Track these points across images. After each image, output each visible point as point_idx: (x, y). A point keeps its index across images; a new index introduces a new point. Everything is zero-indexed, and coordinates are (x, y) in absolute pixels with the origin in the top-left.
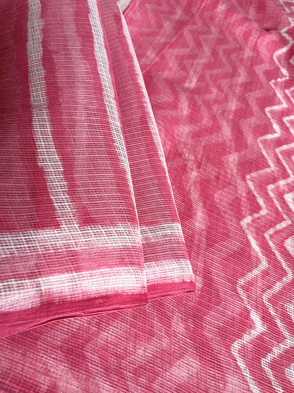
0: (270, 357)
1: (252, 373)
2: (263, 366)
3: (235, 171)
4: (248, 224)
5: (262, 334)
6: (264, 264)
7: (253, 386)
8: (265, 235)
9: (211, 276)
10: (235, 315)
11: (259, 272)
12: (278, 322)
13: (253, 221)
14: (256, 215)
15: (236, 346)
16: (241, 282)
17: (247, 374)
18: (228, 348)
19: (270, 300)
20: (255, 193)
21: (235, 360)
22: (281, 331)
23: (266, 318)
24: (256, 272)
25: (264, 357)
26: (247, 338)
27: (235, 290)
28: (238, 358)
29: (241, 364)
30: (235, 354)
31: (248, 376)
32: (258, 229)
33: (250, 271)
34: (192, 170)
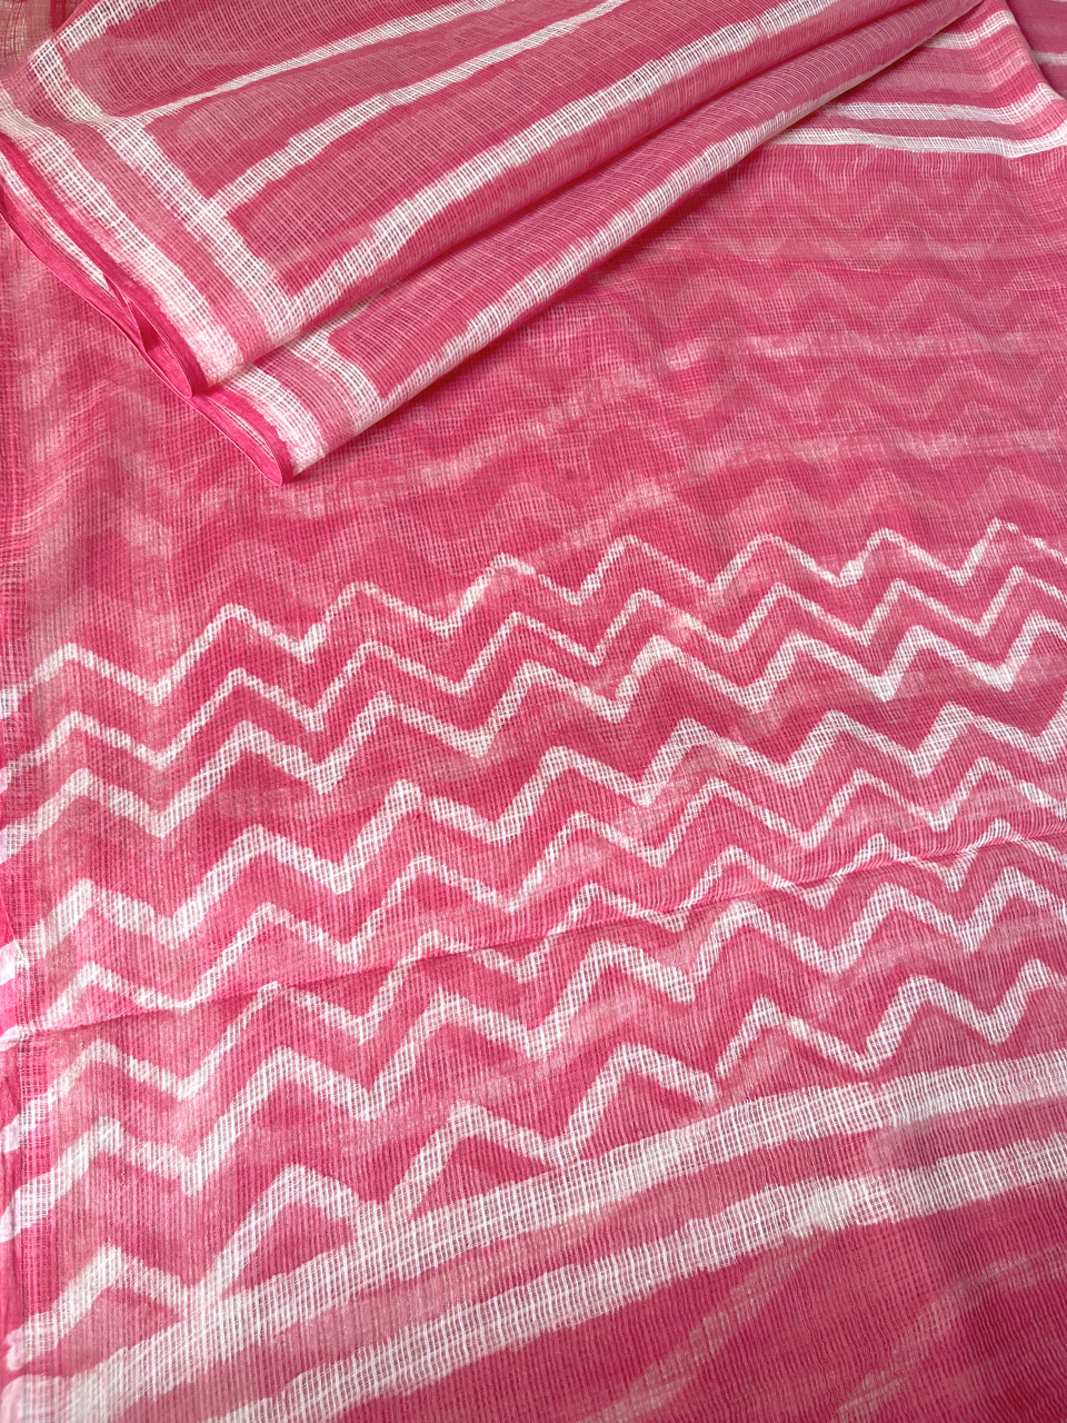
0: (254, 683)
1: (206, 658)
2: (230, 674)
3: (621, 507)
4: (511, 572)
5: (293, 659)
6: (445, 628)
7: (183, 665)
8: (514, 614)
9: (341, 527)
10: (294, 594)
11: (417, 621)
12: (336, 686)
13: (527, 579)
14: (547, 581)
15: (238, 612)
16: (371, 590)
17: (199, 648)
18: (225, 598)
19: (371, 657)
20: (602, 567)
21: (211, 617)
22: (324, 696)
23: (329, 661)
24: (413, 614)
25: (250, 672)
26: (264, 628)
27: (344, 582)
28: (219, 622)
29: (212, 631)
30: (223, 614)
31: (198, 651)
32: (515, 594)
33: (407, 602)
34: (545, 422)
